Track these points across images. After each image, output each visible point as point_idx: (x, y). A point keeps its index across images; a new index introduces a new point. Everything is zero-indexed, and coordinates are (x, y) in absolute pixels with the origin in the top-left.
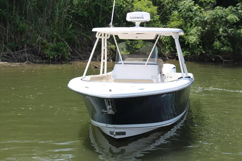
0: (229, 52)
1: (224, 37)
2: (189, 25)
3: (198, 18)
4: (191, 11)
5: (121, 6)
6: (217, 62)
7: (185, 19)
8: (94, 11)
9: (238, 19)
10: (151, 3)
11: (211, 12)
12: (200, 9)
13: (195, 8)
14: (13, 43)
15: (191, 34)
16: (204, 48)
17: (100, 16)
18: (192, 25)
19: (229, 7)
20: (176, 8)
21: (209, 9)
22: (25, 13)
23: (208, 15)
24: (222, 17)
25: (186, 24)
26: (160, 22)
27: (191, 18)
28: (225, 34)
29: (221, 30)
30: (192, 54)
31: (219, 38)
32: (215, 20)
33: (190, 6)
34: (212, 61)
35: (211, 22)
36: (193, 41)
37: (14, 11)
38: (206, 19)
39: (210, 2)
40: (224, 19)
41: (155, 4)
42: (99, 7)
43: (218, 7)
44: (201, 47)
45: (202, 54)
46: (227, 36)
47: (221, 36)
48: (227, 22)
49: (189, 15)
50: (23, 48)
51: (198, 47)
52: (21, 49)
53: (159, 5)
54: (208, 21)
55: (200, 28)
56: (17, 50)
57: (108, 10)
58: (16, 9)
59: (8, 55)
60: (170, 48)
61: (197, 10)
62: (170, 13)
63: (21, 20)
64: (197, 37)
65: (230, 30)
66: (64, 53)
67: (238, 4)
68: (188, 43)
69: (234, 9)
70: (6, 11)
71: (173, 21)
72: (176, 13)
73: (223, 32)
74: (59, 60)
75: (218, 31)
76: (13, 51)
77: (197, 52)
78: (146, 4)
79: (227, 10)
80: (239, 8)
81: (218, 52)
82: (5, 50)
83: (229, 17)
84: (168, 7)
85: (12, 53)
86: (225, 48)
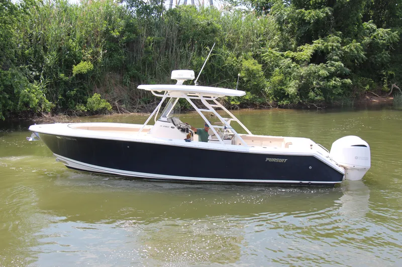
0: (322, 101)
1: (318, 88)
2: (288, 79)
3: (295, 73)
4: (290, 68)
5: (232, 65)
6: (313, 109)
7: (285, 74)
8: (210, 70)
9: (328, 74)
10: (256, 61)
11: (306, 68)
12: (297, 66)
13: (293, 65)
14: (146, 97)
15: (290, 87)
16: (301, 98)
17: (215, 73)
18: (290, 79)
19: (321, 64)
20: (277, 66)
21: (304, 66)
22: (155, 73)
23: (303, 70)
24: (315, 73)
25: (286, 79)
26: (264, 77)
27: (290, 74)
28: (318, 86)
29: (314, 82)
30: (291, 102)
31: (313, 89)
32: (309, 75)
33: (288, 64)
34: (308, 109)
35: (306, 76)
36: (292, 92)
37: (146, 72)
38: (302, 74)
39: (305, 60)
40: (317, 74)
41: (260, 63)
42: (214, 66)
43: (311, 64)
44: (298, 97)
45: (299, 102)
46: (320, 88)
47: (314, 88)
48: (319, 76)
49: (288, 71)
50: (153, 101)
51: (296, 97)
52: (152, 102)
53: (263, 63)
54: (304, 76)
55: (297, 81)
56: (149, 103)
57: (221, 68)
58: (148, 70)
59: (142, 107)
60: (273, 99)
61: (294, 67)
62: (273, 70)
63: (151, 79)
64: (295, 89)
65: (321, 83)
66: (186, 104)
67: (328, 62)
68: (288, 94)
69: (324, 65)
70: (140, 73)
71: (275, 76)
72: (277, 69)
73: (316, 84)
74: (182, 110)
75: (312, 84)
76: (146, 103)
77: (296, 101)
78: (252, 63)
79: (319, 66)
80: (328, 65)
81: (313, 101)
82: (140, 103)
83: (320, 73)
84: (271, 65)
85: (145, 105)
86: (318, 98)
